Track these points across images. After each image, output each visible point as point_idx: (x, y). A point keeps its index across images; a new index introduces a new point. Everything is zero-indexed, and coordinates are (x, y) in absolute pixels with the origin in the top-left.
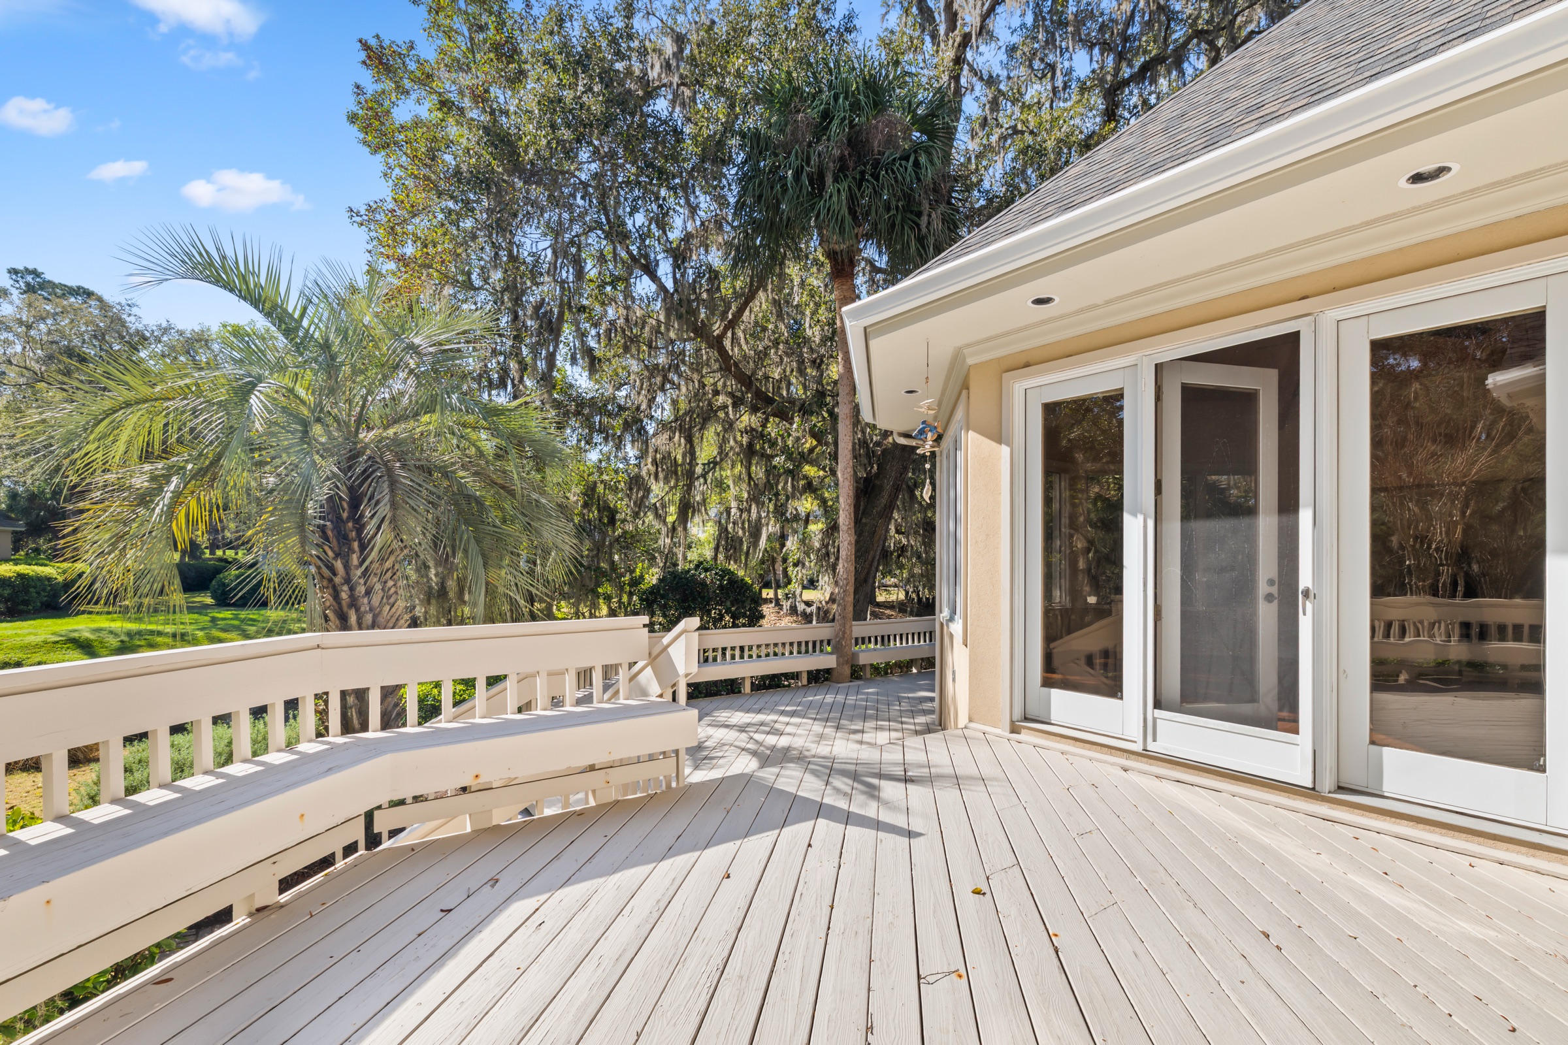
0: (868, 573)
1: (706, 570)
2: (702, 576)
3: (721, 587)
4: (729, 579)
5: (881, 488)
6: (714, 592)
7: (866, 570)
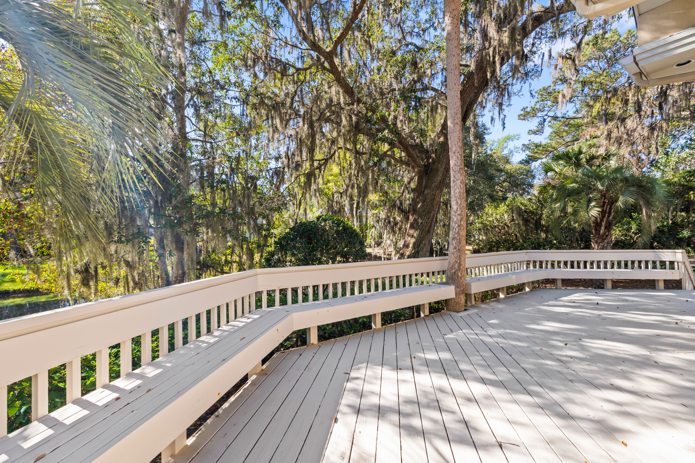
0: (430, 226)
1: (325, 220)
2: (323, 224)
3: (337, 232)
4: (343, 226)
5: (437, 170)
6: (333, 236)
7: (429, 225)
